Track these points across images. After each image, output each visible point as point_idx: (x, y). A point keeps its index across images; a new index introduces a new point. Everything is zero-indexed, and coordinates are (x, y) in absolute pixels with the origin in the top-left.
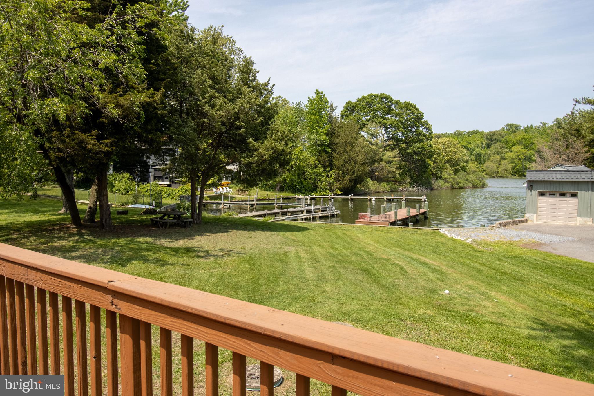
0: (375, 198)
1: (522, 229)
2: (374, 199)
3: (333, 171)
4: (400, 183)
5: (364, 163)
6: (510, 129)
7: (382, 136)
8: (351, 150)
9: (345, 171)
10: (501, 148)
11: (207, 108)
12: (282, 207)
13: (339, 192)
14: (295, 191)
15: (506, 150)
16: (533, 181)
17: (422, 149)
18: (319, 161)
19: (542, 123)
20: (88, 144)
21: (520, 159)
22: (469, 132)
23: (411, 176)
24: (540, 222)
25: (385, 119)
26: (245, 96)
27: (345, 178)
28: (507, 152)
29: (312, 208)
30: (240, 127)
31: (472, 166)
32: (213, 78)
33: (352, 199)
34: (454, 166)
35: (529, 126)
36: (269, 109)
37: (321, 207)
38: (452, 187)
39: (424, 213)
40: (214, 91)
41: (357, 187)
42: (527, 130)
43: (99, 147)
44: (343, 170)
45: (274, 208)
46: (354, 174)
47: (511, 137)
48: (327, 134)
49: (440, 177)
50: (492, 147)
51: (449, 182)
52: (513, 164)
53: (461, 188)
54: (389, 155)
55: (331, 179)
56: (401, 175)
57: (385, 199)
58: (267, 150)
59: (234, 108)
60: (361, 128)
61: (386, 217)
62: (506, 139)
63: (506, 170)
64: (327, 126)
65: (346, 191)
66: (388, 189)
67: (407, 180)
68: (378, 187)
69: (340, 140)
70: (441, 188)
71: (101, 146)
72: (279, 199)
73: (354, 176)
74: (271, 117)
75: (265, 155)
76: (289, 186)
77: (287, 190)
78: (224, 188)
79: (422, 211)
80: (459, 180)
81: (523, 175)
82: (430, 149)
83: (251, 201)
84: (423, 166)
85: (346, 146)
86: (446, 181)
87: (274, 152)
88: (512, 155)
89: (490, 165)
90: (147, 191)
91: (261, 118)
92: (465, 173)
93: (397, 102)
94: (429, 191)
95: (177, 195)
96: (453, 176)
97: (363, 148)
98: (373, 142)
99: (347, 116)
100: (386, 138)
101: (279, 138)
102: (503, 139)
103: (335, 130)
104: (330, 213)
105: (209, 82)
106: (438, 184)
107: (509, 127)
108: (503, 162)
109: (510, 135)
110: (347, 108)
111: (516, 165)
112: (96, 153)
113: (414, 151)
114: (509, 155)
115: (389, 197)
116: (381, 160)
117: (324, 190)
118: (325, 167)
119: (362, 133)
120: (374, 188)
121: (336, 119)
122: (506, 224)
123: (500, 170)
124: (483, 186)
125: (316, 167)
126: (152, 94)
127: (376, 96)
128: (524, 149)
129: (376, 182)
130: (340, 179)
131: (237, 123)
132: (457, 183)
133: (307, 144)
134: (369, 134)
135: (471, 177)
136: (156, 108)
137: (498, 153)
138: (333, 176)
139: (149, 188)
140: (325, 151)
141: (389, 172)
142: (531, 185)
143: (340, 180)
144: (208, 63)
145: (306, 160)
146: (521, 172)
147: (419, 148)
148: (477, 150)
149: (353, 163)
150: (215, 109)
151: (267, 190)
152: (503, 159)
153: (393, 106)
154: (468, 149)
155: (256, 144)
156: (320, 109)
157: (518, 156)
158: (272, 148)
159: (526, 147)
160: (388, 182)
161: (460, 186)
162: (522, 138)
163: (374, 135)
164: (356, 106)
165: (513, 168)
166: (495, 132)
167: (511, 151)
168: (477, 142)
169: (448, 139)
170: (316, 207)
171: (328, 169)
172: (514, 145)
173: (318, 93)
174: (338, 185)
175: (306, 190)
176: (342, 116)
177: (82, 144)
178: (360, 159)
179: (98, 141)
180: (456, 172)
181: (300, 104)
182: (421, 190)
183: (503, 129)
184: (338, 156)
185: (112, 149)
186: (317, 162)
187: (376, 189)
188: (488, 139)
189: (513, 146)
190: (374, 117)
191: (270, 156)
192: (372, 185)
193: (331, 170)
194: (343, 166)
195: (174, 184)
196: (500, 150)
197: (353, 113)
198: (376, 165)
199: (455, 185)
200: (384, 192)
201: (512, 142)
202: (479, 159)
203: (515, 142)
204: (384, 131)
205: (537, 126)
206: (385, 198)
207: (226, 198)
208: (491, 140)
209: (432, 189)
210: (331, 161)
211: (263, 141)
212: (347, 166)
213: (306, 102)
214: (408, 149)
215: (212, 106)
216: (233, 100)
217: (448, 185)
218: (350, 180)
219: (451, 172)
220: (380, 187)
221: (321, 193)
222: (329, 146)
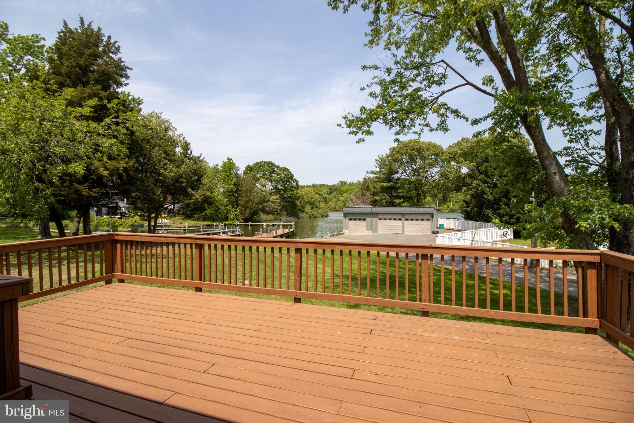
0: (265, 224)
1: (340, 238)
3: (239, 208)
4: (280, 215)
5: (258, 203)
7: (269, 186)
8: (250, 195)
9: (246, 208)
10: (337, 195)
11: (162, 171)
12: (205, 231)
13: (242, 221)
14: (213, 220)
15: (340, 196)
16: (346, 213)
17: (293, 195)
18: (229, 202)
19: (357, 181)
20: (83, 192)
22: (320, 185)
23: (287, 211)
24: (350, 234)
25: (271, 176)
26: (186, 164)
27: (246, 212)
29: (226, 230)
30: (183, 182)
31: (322, 205)
32: (165, 152)
33: (251, 225)
34: (311, 205)
35: (352, 182)
36: (200, 171)
37: (231, 230)
38: (310, 217)
39: (293, 231)
40: (166, 160)
41: (254, 218)
42: (351, 184)
43: (90, 194)
45: (200, 232)
46: (252, 210)
47: (342, 188)
48: (234, 185)
49: (304, 211)
50: (333, 194)
51: (308, 214)
52: (343, 204)
53: (315, 217)
54: (273, 198)
55: (238, 212)
56: (281, 210)
58: (200, 196)
59: (180, 171)
60: (256, 182)
61: (270, 234)
62: (340, 189)
63: (340, 207)
64: (235, 179)
65: (246, 220)
66: (273, 219)
67: (285, 213)
69: (243, 189)
70: (304, 217)
71: (91, 193)
72: (203, 226)
74: (202, 176)
75: (198, 199)
76: (209, 218)
77: (208, 220)
78: (163, 219)
79: (291, 230)
80: (314, 213)
82: (297, 195)
83: (184, 227)
84: (293, 205)
85: (247, 192)
86: (306, 213)
87: (205, 197)
88: (343, 199)
89: (331, 204)
90: (103, 222)
91: (196, 177)
92: (317, 209)
93: (278, 167)
94: (297, 219)
95: (128, 224)
96: (311, 211)
97: (257, 194)
98: (263, 190)
99: (247, 173)
100: (271, 188)
101: (207, 189)
102: (338, 190)
103: (239, 182)
104: (237, 233)
105: (163, 155)
106: (301, 215)
107: (341, 183)
108: (338, 203)
109: (342, 187)
110: (247, 169)
112: (88, 197)
113: (288, 196)
114: (341, 198)
115: (273, 223)
116: (269, 201)
117: (232, 220)
118: (233, 206)
119: (257, 185)
120: (265, 218)
121: (240, 175)
122: (333, 236)
123: (337, 207)
124: (327, 216)
125: (227, 206)
126: (127, 162)
127: (265, 162)
129: (266, 214)
130: (243, 213)
131: (181, 180)
132: (313, 215)
133: (222, 190)
134: (261, 185)
135: (320, 211)
136: (129, 170)
137: (336, 197)
138: (239, 211)
139: (105, 220)
140: (233, 195)
141: (274, 208)
142: (346, 215)
144: (162, 144)
145: (221, 201)
147: (291, 195)
148: (325, 195)
149: (251, 203)
150: (168, 171)
151: (193, 221)
153: (275, 169)
154: (320, 195)
155: (193, 192)
156: (230, 169)
158: (203, 195)
160: (273, 214)
162: (349, 189)
163: (264, 186)
164: (253, 168)
166: (334, 185)
167: (342, 196)
168: (324, 191)
169: (307, 189)
170: (228, 230)
171: (235, 207)
172: (344, 193)
173: (229, 159)
174: (241, 216)
175: (221, 220)
176: (244, 173)
177: (78, 192)
178: (256, 200)
179: (90, 190)
180: (312, 208)
181: (217, 165)
182: (292, 219)
183: (338, 184)
184: (242, 198)
185: (99, 195)
186: (228, 203)
188: (330, 189)
190: (264, 175)
191: (202, 199)
192: (263, 216)
193: (237, 207)
194: (245, 204)
195: (124, 217)
197: (251, 172)
198: (266, 204)
201: (343, 191)
202: (326, 200)
204: (270, 184)
205: (355, 183)
206: (271, 224)
207: (166, 226)
208: (332, 189)
209: (299, 218)
210: (237, 201)
211: (197, 190)
212: (248, 205)
213: (221, 164)
214: (285, 194)
215: (166, 170)
216: (178, 166)
217: (308, 216)
218: (250, 213)
219: (310, 208)
220: (268, 217)
221: (231, 222)
222: (236, 192)
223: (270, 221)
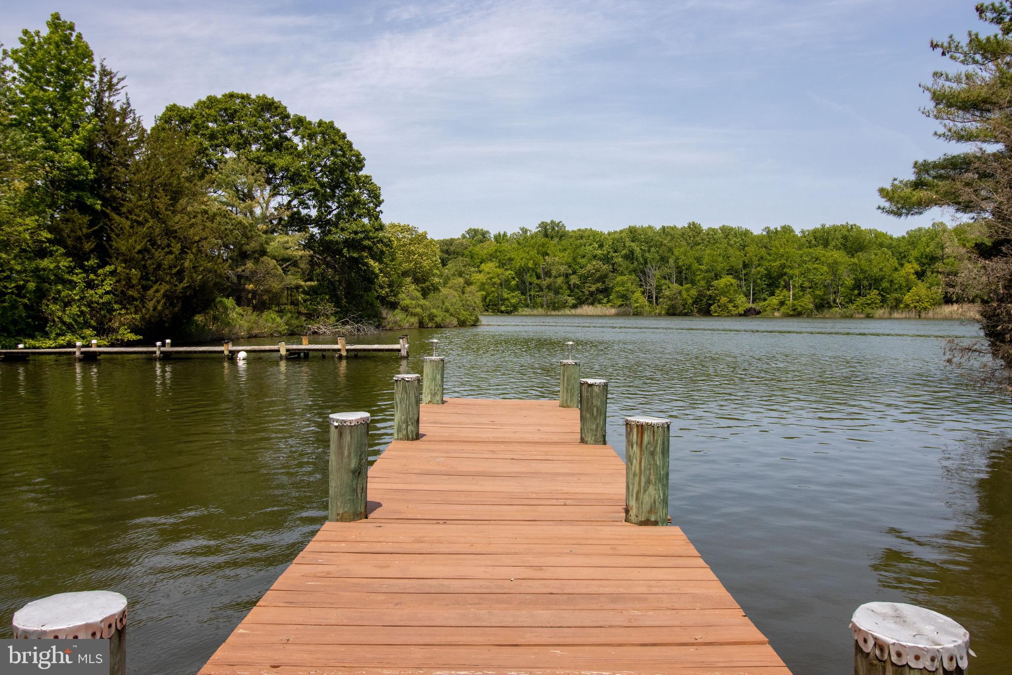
0: (247, 351)
2: (242, 355)
3: (108, 268)
4: (311, 315)
6: (474, 237)
9: (151, 270)
10: (465, 266)
13: (132, 337)
15: (473, 269)
17: (362, 236)
18: (54, 234)
19: (522, 229)
21: (494, 284)
23: (337, 299)
27: (151, 292)
28: (474, 272)
33: (166, 357)
34: (419, 282)
35: (502, 233)
38: (421, 325)
41: (196, 322)
42: (499, 239)
44: (145, 267)
46: (181, 281)
47: (477, 249)
48: (86, 153)
49: (397, 304)
51: (414, 315)
52: (484, 293)
53: (438, 326)
56: (312, 294)
57: (283, 352)
62: (470, 252)
65: (148, 333)
66: (284, 328)
67: (330, 308)
68: (255, 323)
69: (134, 174)
70: (400, 326)
73: (182, 285)
80: (434, 311)
81: (498, 311)
84: (362, 278)
85: (153, 195)
86: (405, 309)
88: (481, 277)
92: (441, 296)
93: (300, 123)
96: (422, 302)
102: (466, 252)
106: (393, 317)
107: (473, 233)
108: (468, 289)
109: (475, 245)
111: (488, 294)
113: (343, 238)
114: (477, 277)
115: (295, 347)
116: (263, 253)
117: (72, 328)
118: (78, 256)
120: (246, 325)
128: (499, 267)
129: (250, 310)
130: (133, 293)
132: (432, 317)
135: (454, 304)
137: (460, 274)
138: (108, 284)
140: (78, 201)
141: (284, 285)
143: (135, 299)
146: (496, 305)
147: (356, 233)
149: (177, 248)
152: (469, 283)
153: (289, 133)
157: (491, 279)
159: (502, 265)
160: (279, 309)
161: (436, 323)
162: (496, 251)
164: (191, 118)
165: (484, 299)
166: (452, 240)
167: (480, 271)
171: (93, 262)
172: (483, 261)
173: (56, 22)
180: (425, 294)
182: (364, 330)
183: (464, 237)
184: (126, 222)
186: (47, 236)
187: (251, 329)
189: (481, 263)
192: (239, 317)
193: (102, 265)
194: (145, 252)
196: (463, 269)
198: (250, 265)
199: (426, 320)
200: (272, 335)
201: (480, 257)
203: (485, 257)
205: (514, 234)
206: (283, 348)
208: (447, 252)
209: (384, 328)
210: (101, 237)
212: (158, 254)
214: (328, 233)
217: (414, 320)
218: (169, 297)
219: (419, 294)
220: (261, 322)
221: (61, 341)
222: (94, 188)
223: (273, 337)
